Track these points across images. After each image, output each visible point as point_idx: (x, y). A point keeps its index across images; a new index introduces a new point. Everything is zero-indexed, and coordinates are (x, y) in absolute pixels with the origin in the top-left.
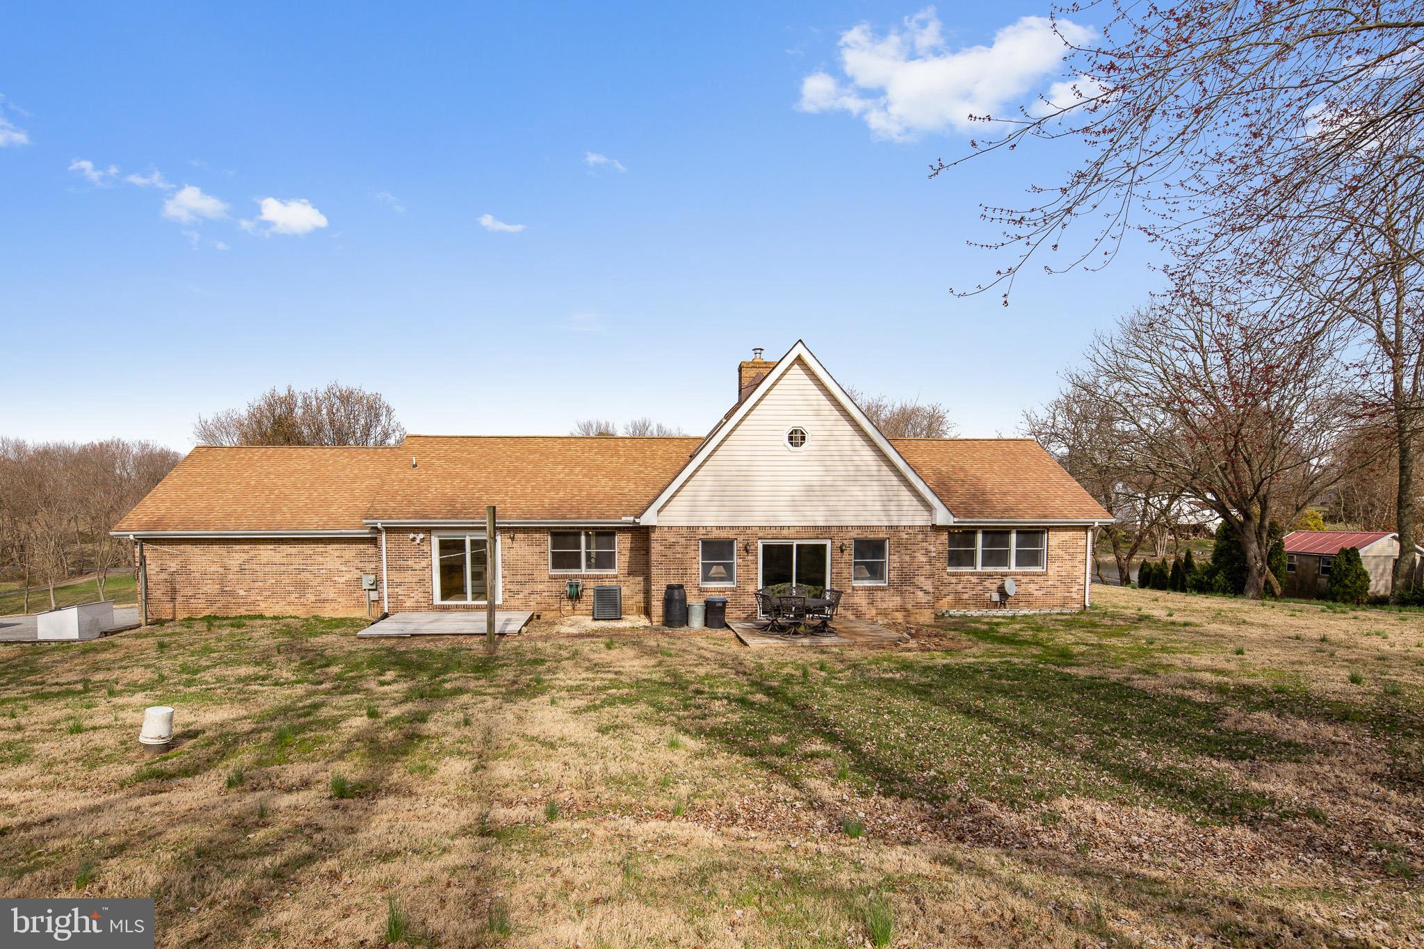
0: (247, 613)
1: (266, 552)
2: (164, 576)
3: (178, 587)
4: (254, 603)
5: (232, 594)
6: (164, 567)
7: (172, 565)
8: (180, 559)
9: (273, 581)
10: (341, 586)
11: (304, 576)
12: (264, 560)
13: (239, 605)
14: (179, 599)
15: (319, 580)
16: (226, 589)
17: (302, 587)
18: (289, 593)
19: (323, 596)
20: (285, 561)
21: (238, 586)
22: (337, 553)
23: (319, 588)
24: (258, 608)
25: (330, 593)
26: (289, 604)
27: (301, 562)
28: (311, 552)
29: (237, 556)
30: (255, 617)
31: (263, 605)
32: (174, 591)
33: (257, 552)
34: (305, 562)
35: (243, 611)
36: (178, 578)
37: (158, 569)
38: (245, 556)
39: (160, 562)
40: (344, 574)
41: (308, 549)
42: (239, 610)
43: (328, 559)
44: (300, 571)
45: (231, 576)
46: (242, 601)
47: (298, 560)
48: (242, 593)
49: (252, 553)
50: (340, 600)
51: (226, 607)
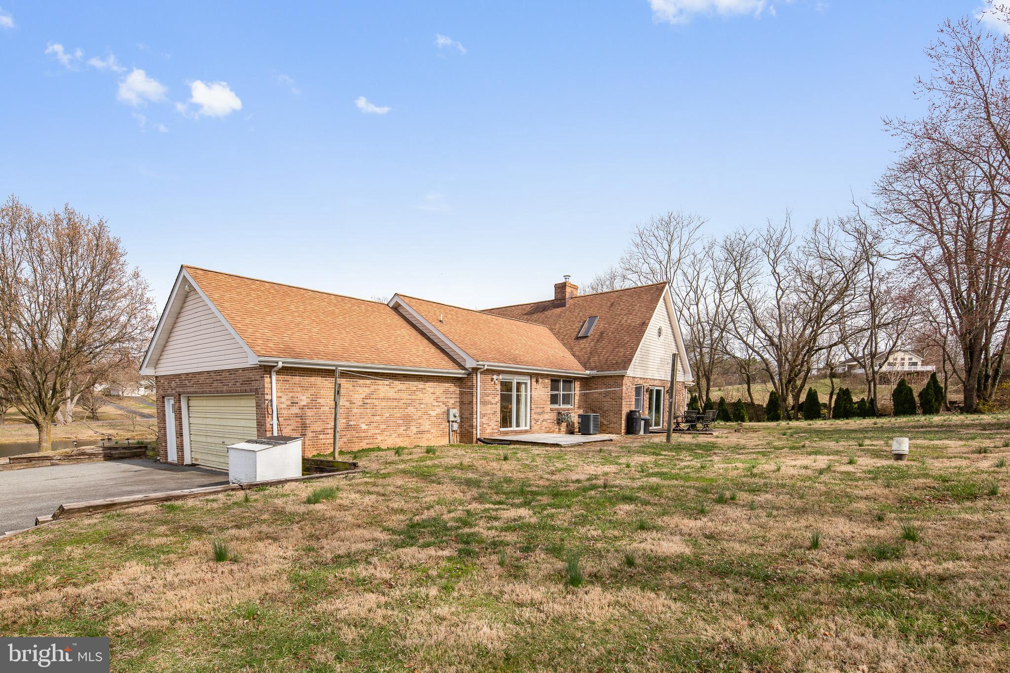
0: (368, 446)
1: (384, 388)
2: (295, 410)
3: (308, 422)
4: (373, 437)
5: (356, 428)
6: (296, 400)
7: (304, 398)
8: (312, 391)
9: (388, 415)
10: (434, 419)
11: (411, 410)
12: (382, 395)
13: (361, 438)
14: (310, 435)
15: (420, 413)
16: (351, 423)
17: (407, 420)
18: (399, 426)
19: (422, 428)
20: (396, 396)
21: (361, 420)
22: (432, 390)
23: (419, 421)
24: (377, 441)
25: (426, 426)
26: (399, 436)
27: (409, 397)
28: (415, 388)
29: (360, 390)
30: (373, 450)
31: (380, 438)
32: (304, 426)
33: (376, 387)
34: (410, 397)
35: (364, 445)
36: (309, 413)
37: (289, 403)
38: (367, 390)
39: (291, 395)
40: (435, 408)
41: (414, 385)
42: (361, 444)
43: (426, 395)
44: (408, 405)
45: (355, 411)
46: (364, 434)
47: (405, 396)
48: (364, 427)
49: (373, 387)
50: (432, 431)
51: (350, 441)
